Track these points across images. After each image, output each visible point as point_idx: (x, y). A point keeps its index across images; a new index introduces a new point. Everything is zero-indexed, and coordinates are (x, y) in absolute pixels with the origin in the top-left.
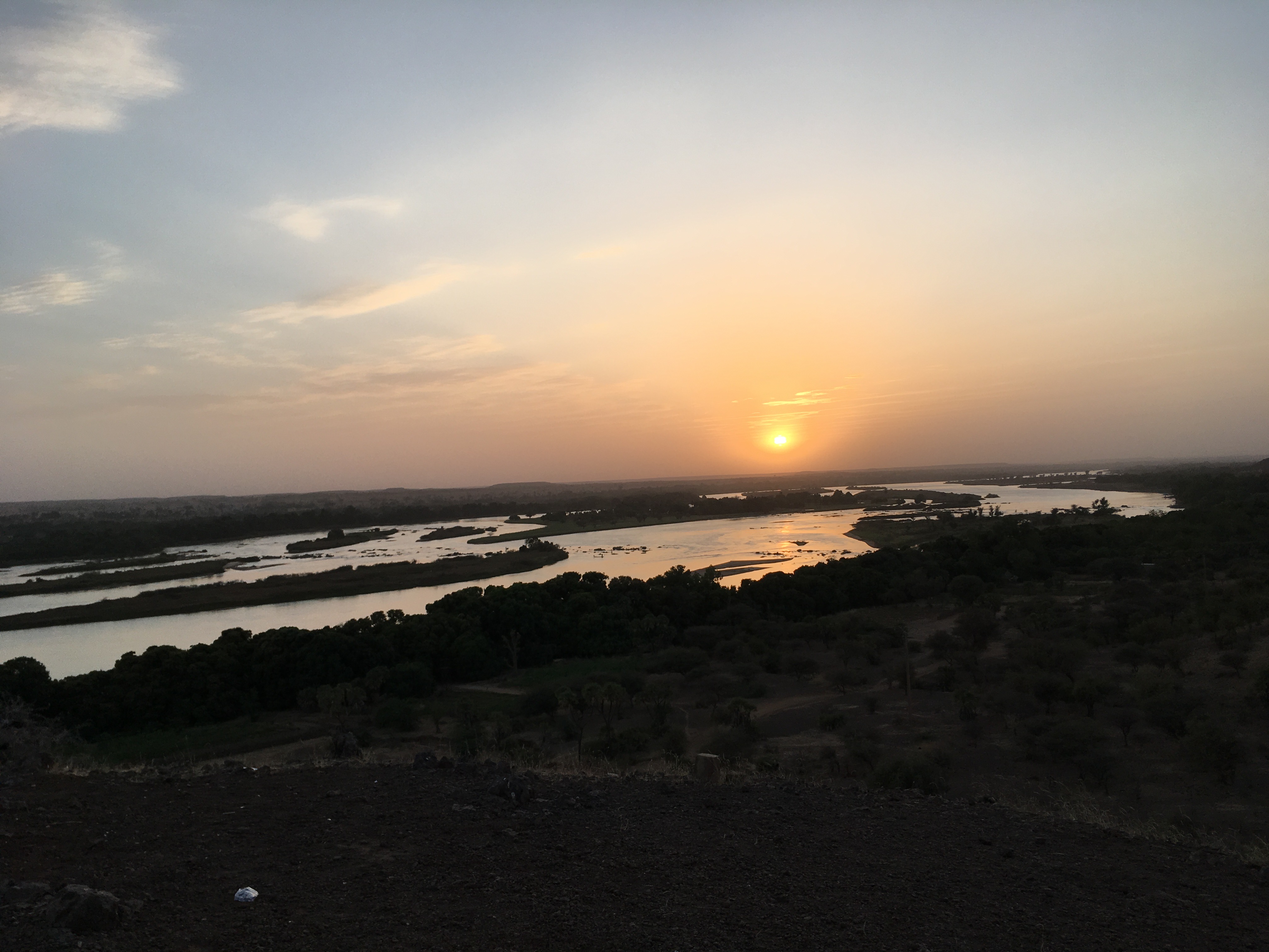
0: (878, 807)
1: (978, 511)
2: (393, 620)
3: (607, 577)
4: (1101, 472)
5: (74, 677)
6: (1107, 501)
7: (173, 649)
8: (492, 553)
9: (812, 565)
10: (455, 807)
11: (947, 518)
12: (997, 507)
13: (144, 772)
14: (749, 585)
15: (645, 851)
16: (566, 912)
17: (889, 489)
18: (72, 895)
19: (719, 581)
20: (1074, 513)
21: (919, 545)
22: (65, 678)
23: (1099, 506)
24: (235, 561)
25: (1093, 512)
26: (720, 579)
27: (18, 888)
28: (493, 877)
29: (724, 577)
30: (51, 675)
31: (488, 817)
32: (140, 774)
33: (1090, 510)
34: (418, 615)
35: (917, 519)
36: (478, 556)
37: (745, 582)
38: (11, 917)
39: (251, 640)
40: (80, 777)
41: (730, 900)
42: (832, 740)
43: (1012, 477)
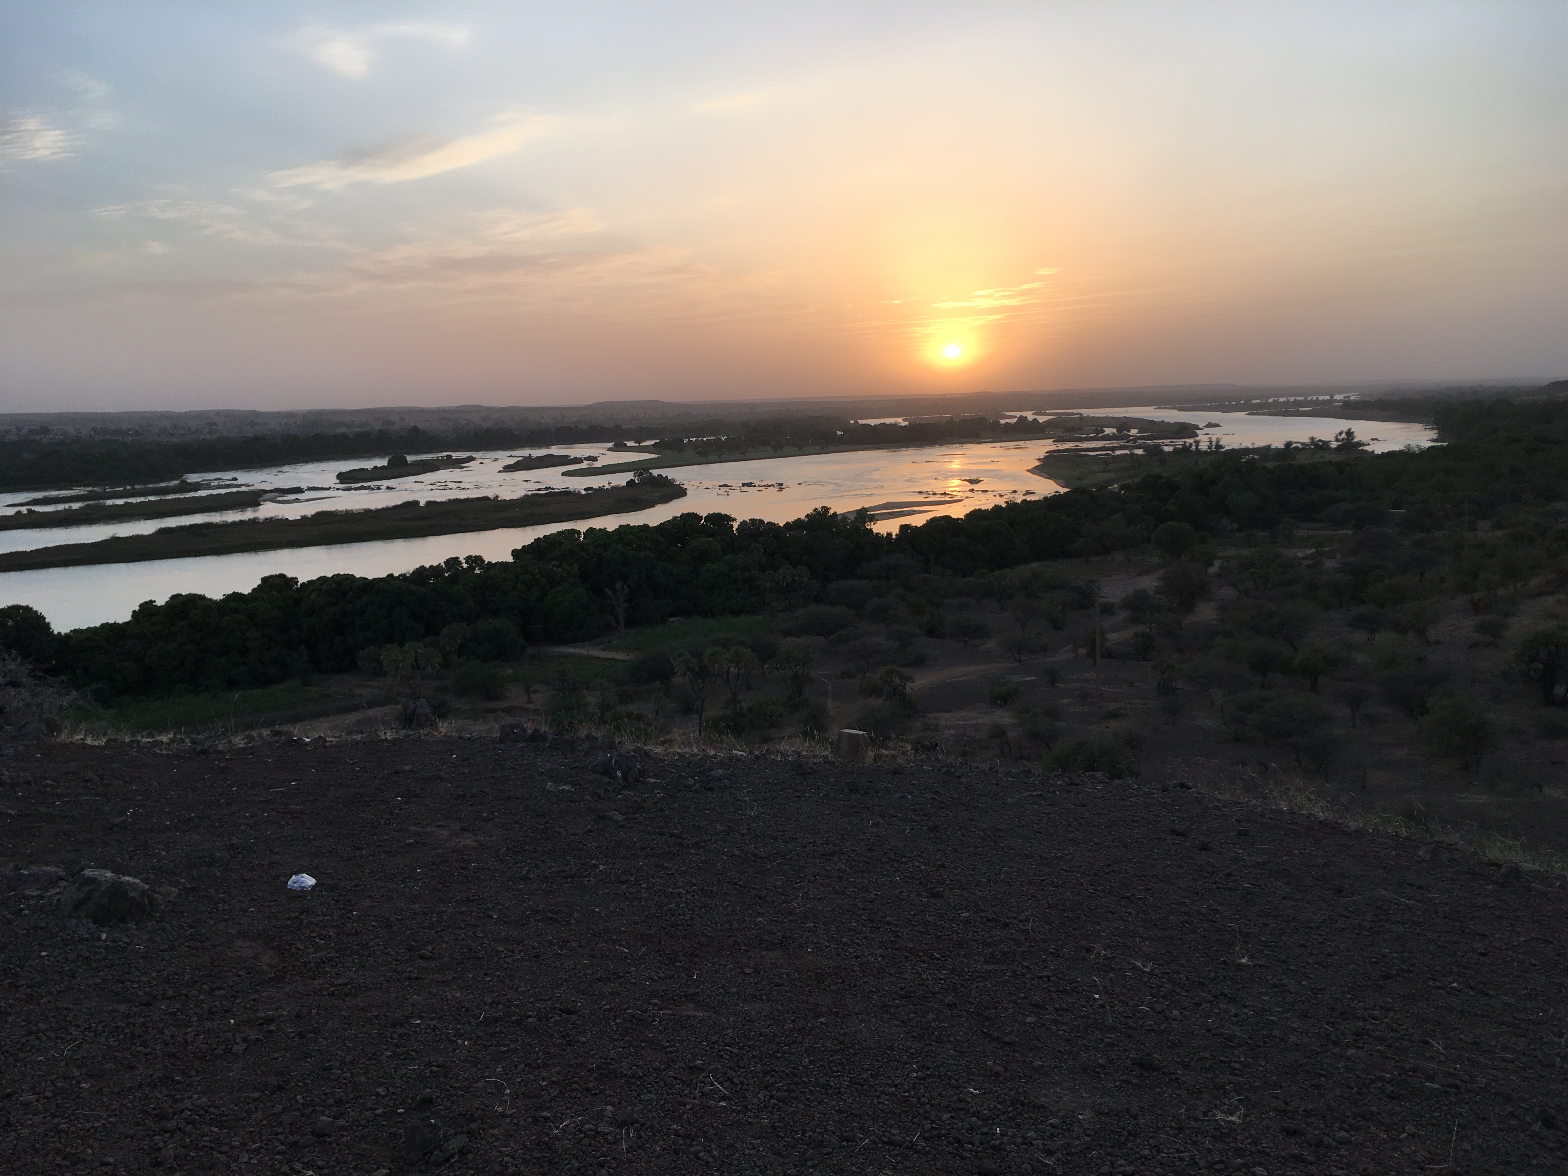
0: (1054, 792)
1: (1194, 444)
2: (471, 568)
3: (734, 520)
4: (1349, 397)
5: (82, 630)
6: (1352, 433)
7: (202, 598)
8: (592, 488)
9: (986, 509)
10: (550, 786)
11: (1155, 451)
12: (1217, 439)
13: (172, 741)
14: (909, 531)
15: (776, 839)
16: (681, 906)
17: (1085, 415)
18: (92, 880)
19: (873, 526)
20: (1313, 447)
21: (1120, 484)
22: (71, 631)
23: (1343, 439)
24: (274, 493)
25: (1336, 446)
26: (874, 524)
27: (26, 872)
28: (596, 866)
30: (53, 626)
31: (589, 798)
32: (167, 744)
33: (1332, 444)
34: (502, 562)
35: (1118, 452)
36: (575, 491)
37: (903, 528)
38: (20, 905)
39: (298, 589)
40: (94, 746)
41: (875, 894)
42: (1004, 717)
43: (1238, 402)
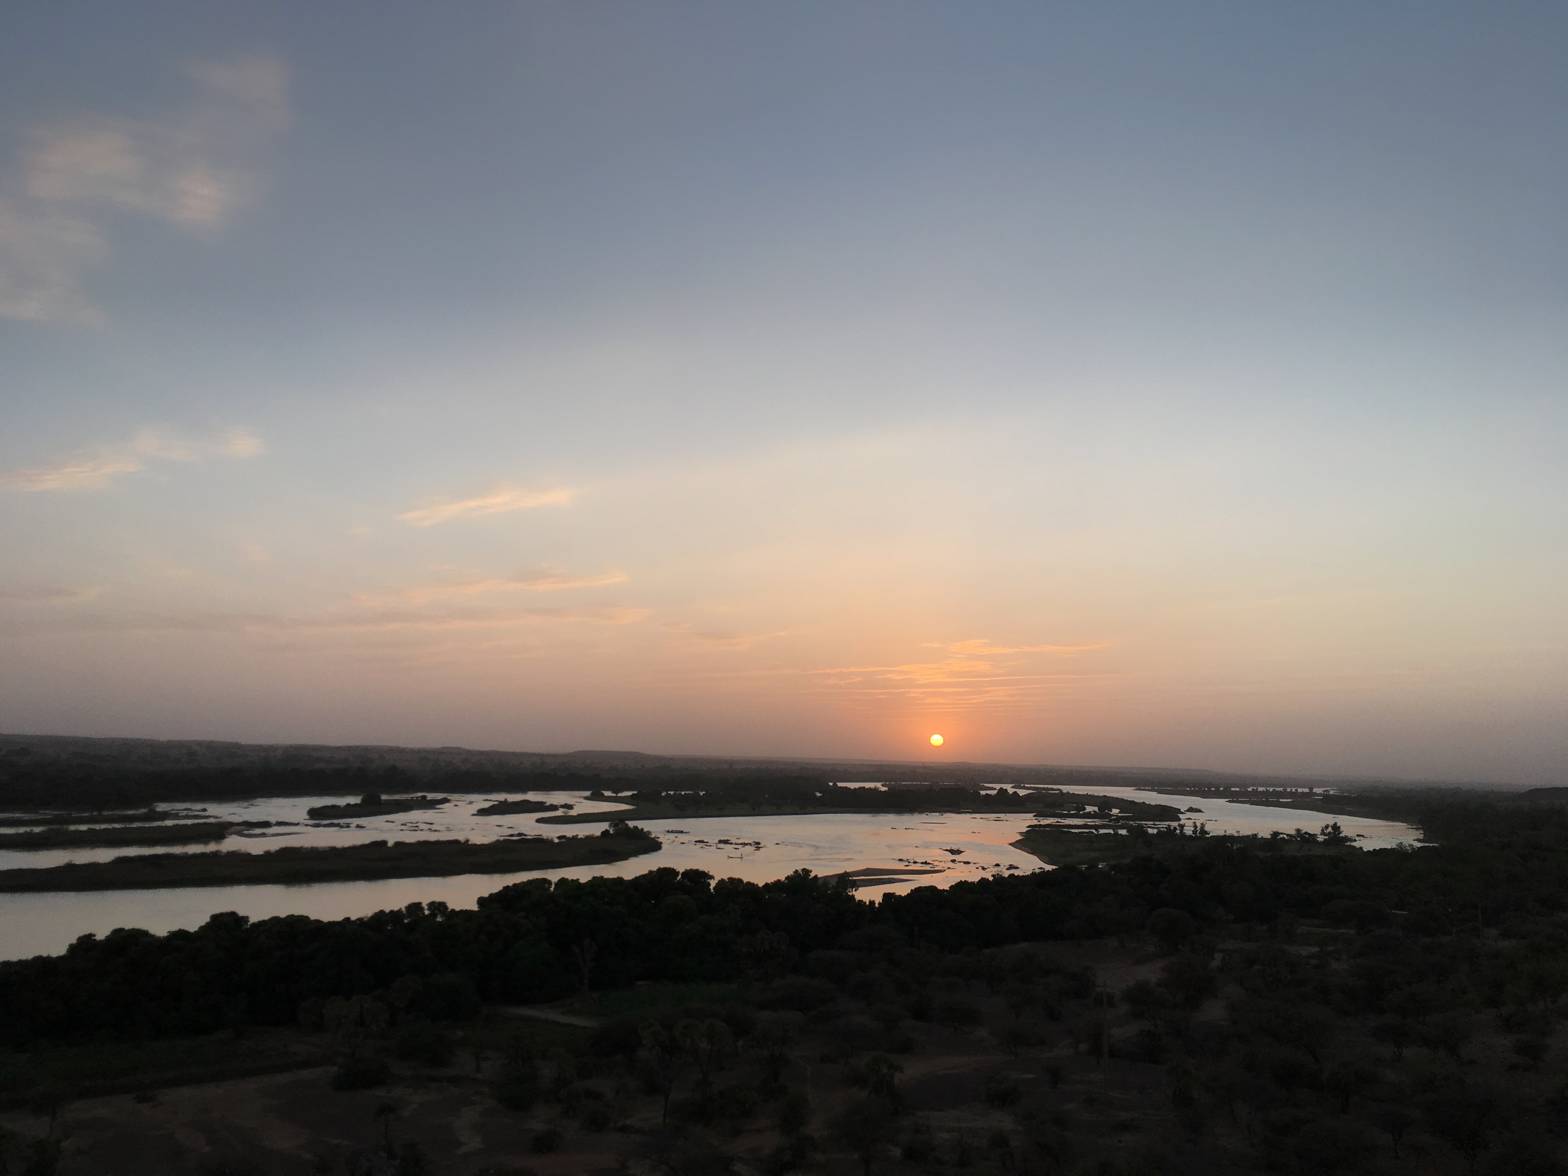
1: (1178, 827)
2: (433, 915)
3: (712, 877)
4: (1328, 791)
5: (12, 962)
6: (1339, 827)
7: (145, 933)
8: (566, 836)
9: (973, 881)
11: (1140, 832)
12: (1201, 824)
14: (893, 900)
17: (1065, 791)
19: (854, 893)
20: (1299, 839)
21: (1107, 864)
23: (1330, 833)
24: (241, 826)
25: (1322, 840)
26: (856, 891)
29: (860, 888)
33: (1319, 837)
34: (466, 910)
35: (1102, 831)
36: (548, 839)
37: (887, 896)
39: (247, 929)
42: (1004, 1122)
43: (1217, 789)
